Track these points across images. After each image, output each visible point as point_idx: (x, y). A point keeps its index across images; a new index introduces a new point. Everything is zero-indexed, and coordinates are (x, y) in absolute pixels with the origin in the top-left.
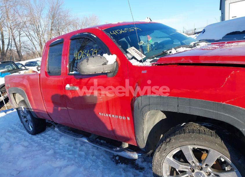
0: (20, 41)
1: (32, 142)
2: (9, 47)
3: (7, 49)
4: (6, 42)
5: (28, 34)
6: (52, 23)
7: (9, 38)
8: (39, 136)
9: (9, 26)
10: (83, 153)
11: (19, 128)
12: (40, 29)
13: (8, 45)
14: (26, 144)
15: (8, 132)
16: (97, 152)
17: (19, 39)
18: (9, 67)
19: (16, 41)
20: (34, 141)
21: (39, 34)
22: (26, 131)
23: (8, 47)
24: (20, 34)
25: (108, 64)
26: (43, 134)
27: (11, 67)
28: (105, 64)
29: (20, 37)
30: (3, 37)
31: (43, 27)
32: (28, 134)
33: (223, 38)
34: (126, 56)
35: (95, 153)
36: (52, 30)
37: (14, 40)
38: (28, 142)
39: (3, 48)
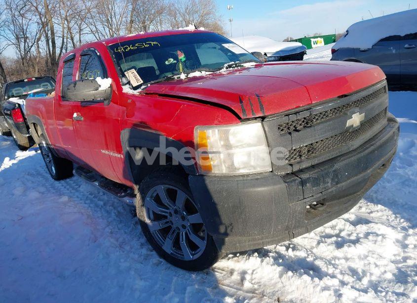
0: (80, 41)
1: (50, 188)
2: (64, 51)
3: (60, 54)
4: (58, 43)
5: (94, 29)
6: (134, 10)
7: (63, 36)
8: (62, 182)
9: (64, 16)
10: (101, 203)
11: (44, 172)
12: (114, 19)
13: (62, 48)
14: (42, 189)
15: (28, 175)
16: (117, 203)
17: (79, 38)
18: (47, 85)
19: (75, 41)
20: (53, 187)
21: (112, 29)
22: (50, 175)
23: (61, 51)
24: (81, 30)
25: (100, 89)
26: (68, 180)
27: (49, 84)
28: (97, 89)
29: (80, 35)
30: (54, 35)
31: (118, 17)
32: (51, 179)
33: (373, 46)
34: (121, 81)
35: (116, 204)
36: (132, 22)
37: (72, 39)
38: (46, 188)
39: (54, 52)
